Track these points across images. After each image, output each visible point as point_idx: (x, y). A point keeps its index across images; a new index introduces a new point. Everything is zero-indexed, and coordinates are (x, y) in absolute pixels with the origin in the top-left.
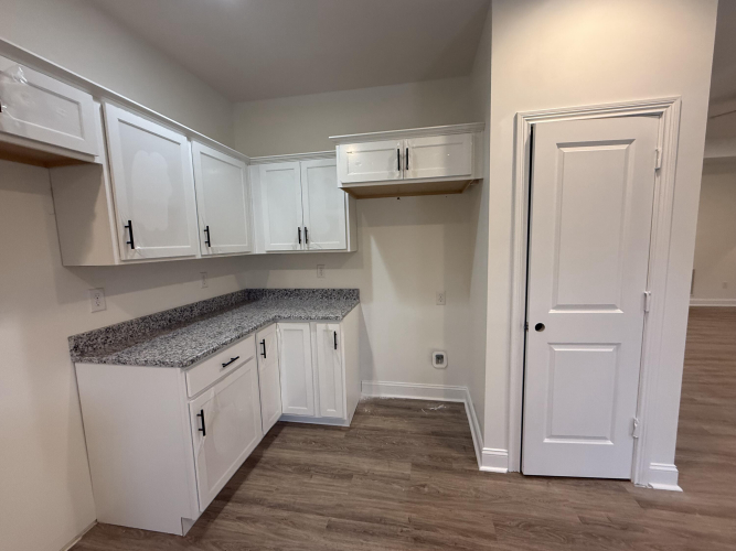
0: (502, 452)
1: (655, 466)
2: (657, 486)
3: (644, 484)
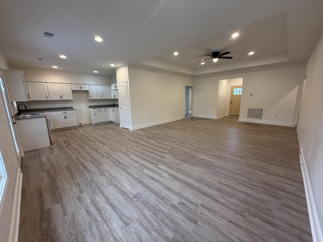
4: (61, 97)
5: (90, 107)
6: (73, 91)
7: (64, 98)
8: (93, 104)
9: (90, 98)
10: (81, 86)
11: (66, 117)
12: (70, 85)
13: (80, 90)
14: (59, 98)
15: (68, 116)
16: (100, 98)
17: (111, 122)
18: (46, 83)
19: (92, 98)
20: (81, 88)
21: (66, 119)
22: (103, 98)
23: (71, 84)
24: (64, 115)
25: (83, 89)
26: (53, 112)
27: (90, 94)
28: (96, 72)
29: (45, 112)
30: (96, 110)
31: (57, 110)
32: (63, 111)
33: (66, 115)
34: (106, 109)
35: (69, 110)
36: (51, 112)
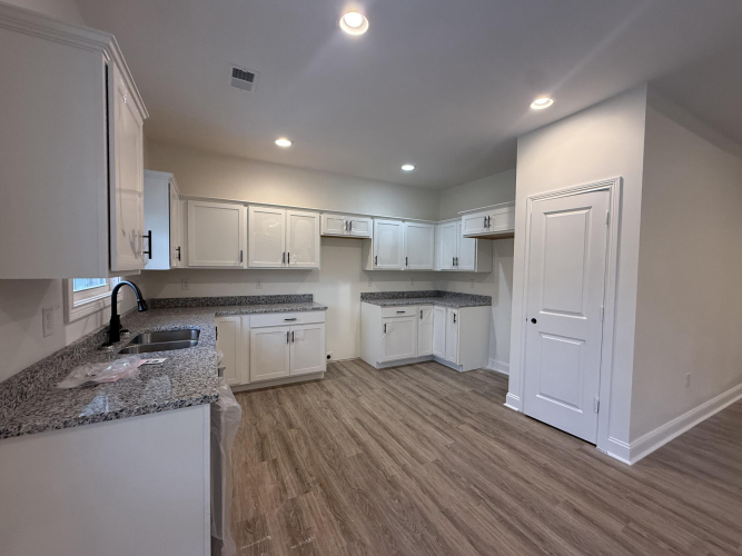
0: (517, 398)
1: (612, 439)
2: (610, 454)
3: (603, 450)
4: (286, 257)
5: (366, 297)
6: (325, 239)
7: (295, 263)
8: (375, 288)
9: (371, 266)
10: (350, 219)
11: (290, 337)
12: (317, 215)
13: (345, 233)
14: (278, 264)
15: (299, 331)
16: (403, 268)
17: (432, 361)
18: (246, 204)
19: (381, 266)
20: (349, 226)
21: (293, 346)
22: (413, 266)
23: (321, 212)
24: (286, 330)
25: (355, 232)
26: (253, 317)
27: (375, 250)
28: (408, 168)
29: (227, 314)
30: (392, 311)
31: (266, 303)
32: (285, 311)
33: (292, 329)
34: (422, 307)
35: (305, 310)
36: (245, 317)
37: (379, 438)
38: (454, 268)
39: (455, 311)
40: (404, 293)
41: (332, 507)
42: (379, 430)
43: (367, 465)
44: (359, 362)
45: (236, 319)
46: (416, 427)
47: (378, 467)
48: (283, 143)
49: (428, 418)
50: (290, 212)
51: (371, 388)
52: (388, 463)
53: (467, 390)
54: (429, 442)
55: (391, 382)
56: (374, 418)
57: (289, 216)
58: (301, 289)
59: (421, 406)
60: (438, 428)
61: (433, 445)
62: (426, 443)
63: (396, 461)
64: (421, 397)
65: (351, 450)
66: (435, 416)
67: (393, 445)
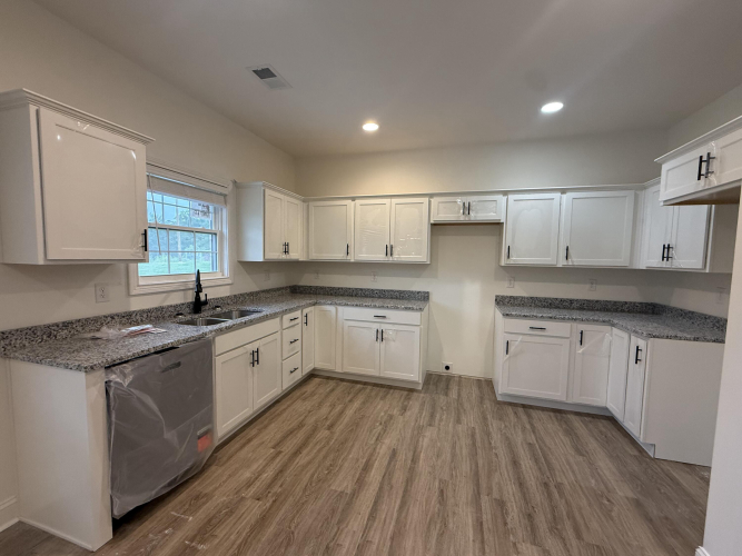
4: (389, 250)
5: (503, 301)
6: (437, 228)
7: (400, 256)
9: (503, 261)
10: (467, 199)
11: (380, 336)
12: (426, 200)
13: (462, 218)
14: (380, 257)
15: (389, 331)
16: (562, 263)
18: (353, 199)
19: (516, 260)
20: (467, 209)
21: (381, 345)
22: (577, 260)
23: (431, 196)
24: (376, 326)
25: (476, 216)
26: (346, 309)
27: (507, 239)
28: (552, 108)
29: (325, 304)
30: (523, 325)
31: (380, 297)
32: (375, 307)
33: (384, 327)
34: (582, 327)
35: (397, 308)
36: (340, 308)
37: (386, 487)
38: (665, 265)
39: (642, 343)
40: (571, 301)
41: (252, 531)
42: (399, 477)
43: (333, 511)
44: (487, 385)
45: (331, 309)
46: (451, 501)
47: (340, 522)
48: (371, 127)
49: (485, 499)
50: (395, 201)
51: (458, 421)
52: (356, 523)
53: (623, 492)
54: (441, 535)
55: (494, 425)
56: (415, 460)
57: (393, 205)
58: (416, 285)
59: (496, 478)
60: (479, 525)
61: (439, 542)
62: (434, 534)
63: (367, 529)
64: (515, 463)
65: (343, 482)
66: (501, 504)
67: (391, 506)
